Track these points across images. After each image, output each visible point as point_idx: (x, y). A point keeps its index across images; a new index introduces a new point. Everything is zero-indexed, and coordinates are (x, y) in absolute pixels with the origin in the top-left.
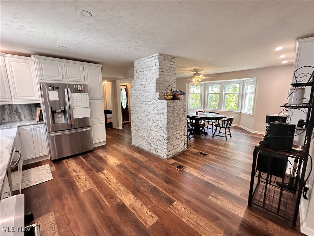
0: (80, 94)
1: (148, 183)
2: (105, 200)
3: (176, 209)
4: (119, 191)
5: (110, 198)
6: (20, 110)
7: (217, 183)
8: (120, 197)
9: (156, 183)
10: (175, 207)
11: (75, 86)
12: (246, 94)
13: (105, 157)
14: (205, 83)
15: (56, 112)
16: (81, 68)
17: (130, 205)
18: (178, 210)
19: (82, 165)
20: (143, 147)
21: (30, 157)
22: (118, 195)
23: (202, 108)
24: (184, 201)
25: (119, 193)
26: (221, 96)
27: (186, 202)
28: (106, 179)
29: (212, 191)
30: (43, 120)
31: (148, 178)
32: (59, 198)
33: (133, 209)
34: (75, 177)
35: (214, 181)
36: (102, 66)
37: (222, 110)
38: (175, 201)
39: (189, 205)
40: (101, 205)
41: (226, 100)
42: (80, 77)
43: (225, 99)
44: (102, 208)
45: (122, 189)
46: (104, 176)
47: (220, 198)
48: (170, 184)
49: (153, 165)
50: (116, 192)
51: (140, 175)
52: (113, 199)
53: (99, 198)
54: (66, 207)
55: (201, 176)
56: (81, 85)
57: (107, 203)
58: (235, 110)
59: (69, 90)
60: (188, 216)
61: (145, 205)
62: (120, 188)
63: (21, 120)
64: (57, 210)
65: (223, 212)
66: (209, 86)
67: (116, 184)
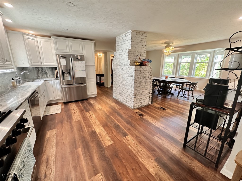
0: (79, 61)
1: (115, 122)
2: (85, 128)
3: (127, 140)
4: (95, 124)
5: (88, 127)
6: (47, 71)
7: (165, 129)
8: (94, 127)
9: (120, 123)
10: (127, 138)
11: (76, 56)
12: (215, 63)
13: (93, 104)
14: (179, 54)
15: (65, 73)
16: (81, 44)
17: (99, 132)
18: (128, 141)
19: (79, 107)
20: (120, 100)
21: (51, 99)
22: (94, 126)
23: (175, 74)
24: (135, 136)
25: (94, 125)
26: (192, 65)
27: (136, 137)
28: (90, 116)
29: (158, 133)
30: (58, 78)
31: (116, 119)
32: (61, 122)
33: (100, 135)
34: (73, 113)
35: (163, 127)
36: (94, 42)
37: (192, 77)
38: (128, 135)
39: (137, 139)
40: (82, 130)
41: (196, 69)
42: (80, 50)
43: (195, 67)
44: (82, 131)
45: (97, 123)
46: (89, 114)
47: (163, 138)
48: (130, 125)
49: (122, 112)
50: (93, 124)
51: (111, 117)
52: (90, 128)
53: (83, 126)
54: (63, 128)
55: (154, 123)
56: (80, 55)
57: (86, 129)
58: (204, 78)
59: (72, 58)
60: (133, 145)
61: (108, 134)
62: (97, 122)
63: (48, 77)
64: (58, 128)
65: (160, 147)
66: (182, 56)
67: (95, 120)
